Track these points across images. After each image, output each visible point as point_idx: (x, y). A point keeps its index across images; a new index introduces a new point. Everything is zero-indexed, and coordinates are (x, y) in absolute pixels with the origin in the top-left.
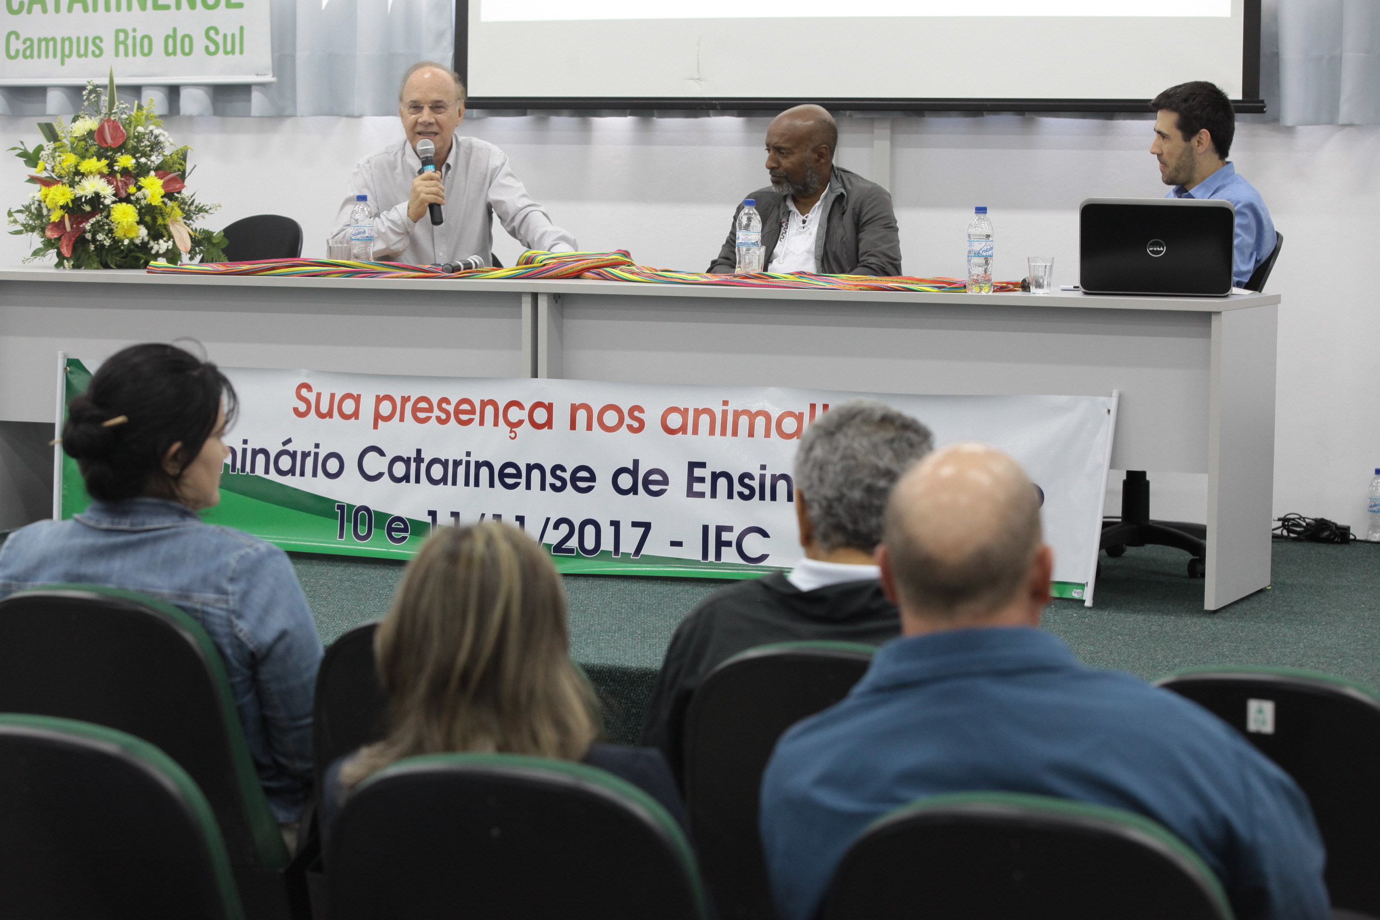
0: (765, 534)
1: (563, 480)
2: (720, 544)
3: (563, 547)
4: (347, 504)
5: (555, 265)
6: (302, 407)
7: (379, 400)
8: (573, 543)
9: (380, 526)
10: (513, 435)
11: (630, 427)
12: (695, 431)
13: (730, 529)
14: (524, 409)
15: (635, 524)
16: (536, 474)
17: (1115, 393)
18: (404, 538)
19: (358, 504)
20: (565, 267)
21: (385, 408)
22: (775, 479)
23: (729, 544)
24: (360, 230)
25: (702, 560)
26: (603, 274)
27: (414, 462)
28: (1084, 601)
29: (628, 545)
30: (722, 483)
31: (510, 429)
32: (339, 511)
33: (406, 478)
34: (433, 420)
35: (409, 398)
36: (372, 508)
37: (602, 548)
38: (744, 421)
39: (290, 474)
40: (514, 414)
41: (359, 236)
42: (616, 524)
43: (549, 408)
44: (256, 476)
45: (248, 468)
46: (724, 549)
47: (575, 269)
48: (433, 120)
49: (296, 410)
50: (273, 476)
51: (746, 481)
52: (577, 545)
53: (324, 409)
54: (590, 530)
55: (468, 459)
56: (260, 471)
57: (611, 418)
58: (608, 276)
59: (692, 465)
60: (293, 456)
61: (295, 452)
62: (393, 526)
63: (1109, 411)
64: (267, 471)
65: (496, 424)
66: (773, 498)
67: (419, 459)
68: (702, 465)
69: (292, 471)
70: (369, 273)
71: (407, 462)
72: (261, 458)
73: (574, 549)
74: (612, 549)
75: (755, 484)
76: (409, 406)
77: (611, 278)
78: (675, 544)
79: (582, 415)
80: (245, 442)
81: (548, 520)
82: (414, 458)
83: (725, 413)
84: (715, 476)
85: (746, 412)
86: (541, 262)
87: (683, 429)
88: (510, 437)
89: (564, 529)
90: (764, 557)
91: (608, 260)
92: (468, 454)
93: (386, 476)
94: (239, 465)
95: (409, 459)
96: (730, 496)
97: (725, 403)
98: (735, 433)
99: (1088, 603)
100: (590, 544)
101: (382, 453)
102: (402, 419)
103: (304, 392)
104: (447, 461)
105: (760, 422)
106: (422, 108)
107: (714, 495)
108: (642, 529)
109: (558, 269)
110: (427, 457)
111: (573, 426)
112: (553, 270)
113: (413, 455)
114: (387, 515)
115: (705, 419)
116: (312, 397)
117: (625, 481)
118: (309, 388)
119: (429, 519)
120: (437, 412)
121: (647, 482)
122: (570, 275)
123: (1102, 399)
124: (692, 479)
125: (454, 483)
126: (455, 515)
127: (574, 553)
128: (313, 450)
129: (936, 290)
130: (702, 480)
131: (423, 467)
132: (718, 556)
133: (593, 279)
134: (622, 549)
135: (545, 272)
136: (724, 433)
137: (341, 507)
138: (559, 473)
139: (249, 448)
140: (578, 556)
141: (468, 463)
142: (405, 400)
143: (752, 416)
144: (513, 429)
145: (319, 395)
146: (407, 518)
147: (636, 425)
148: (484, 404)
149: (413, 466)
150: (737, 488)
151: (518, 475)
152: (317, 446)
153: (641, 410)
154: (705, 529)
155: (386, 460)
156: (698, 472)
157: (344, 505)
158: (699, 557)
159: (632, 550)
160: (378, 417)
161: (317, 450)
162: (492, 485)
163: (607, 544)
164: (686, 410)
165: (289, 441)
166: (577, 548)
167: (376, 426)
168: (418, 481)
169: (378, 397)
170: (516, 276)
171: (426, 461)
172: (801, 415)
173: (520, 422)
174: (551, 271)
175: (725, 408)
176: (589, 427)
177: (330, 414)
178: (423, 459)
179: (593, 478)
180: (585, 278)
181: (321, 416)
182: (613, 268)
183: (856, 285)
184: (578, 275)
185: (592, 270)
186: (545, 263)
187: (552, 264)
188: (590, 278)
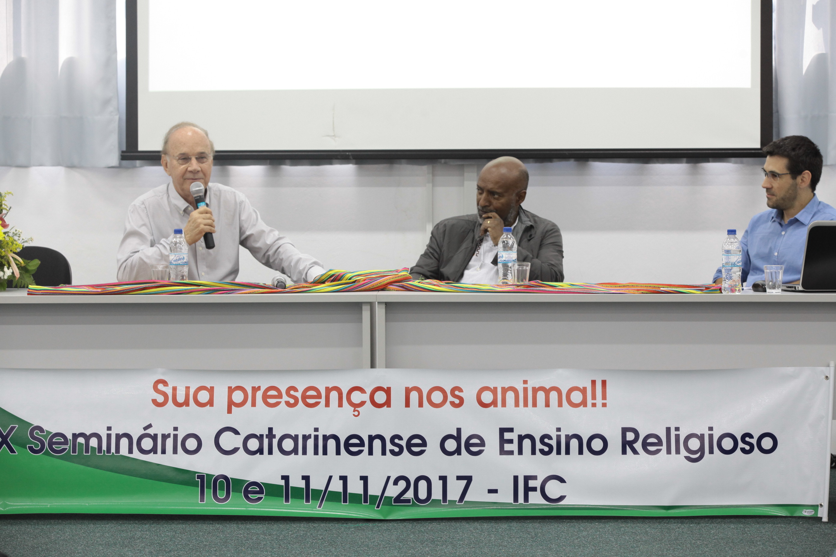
0: (562, 480)
1: (401, 447)
2: (528, 489)
3: (402, 498)
4: (206, 474)
5: (366, 281)
6: (160, 399)
7: (231, 390)
8: (410, 495)
9: (237, 490)
10: (356, 413)
11: (453, 404)
12: (504, 405)
13: (535, 478)
14: (366, 393)
15: (459, 478)
16: (377, 443)
17: (832, 364)
18: (260, 499)
19: (216, 473)
20: (376, 282)
21: (238, 397)
22: (568, 438)
23: (534, 489)
24: (181, 257)
25: (514, 503)
26: (407, 286)
27: (266, 438)
28: (821, 518)
29: (454, 494)
30: (527, 443)
31: (353, 408)
32: (199, 480)
33: (260, 451)
34: (283, 404)
35: (259, 388)
36: (229, 476)
37: (433, 497)
38: (541, 395)
39: (153, 452)
40: (356, 397)
41: (179, 262)
42: (444, 479)
43: (388, 391)
44: (121, 455)
45: (113, 450)
46: (531, 494)
47: (382, 283)
48: (199, 169)
49: (154, 402)
50: (136, 454)
51: (546, 440)
52: (413, 497)
53: (181, 399)
54: (423, 484)
55: (316, 433)
56: (124, 450)
57: (437, 397)
58: (413, 288)
59: (502, 431)
60: (154, 438)
61: (156, 435)
62: (249, 489)
63: (827, 377)
64: (131, 451)
65: (340, 405)
66: (568, 452)
67: (271, 434)
68: (511, 430)
69: (154, 450)
70: (225, 290)
71: (260, 438)
72: (124, 442)
73: (410, 499)
74: (440, 497)
75: (553, 443)
76: (259, 394)
77: (416, 289)
78: (490, 491)
79: (414, 396)
80: (109, 428)
81: (389, 478)
82: (266, 435)
83: (525, 390)
84: (521, 438)
85: (542, 389)
86: (350, 279)
87: (494, 403)
88: (354, 415)
89: (402, 484)
90: (562, 498)
91: (402, 276)
92: (316, 430)
93: (242, 450)
94: (104, 447)
95: (262, 436)
96: (533, 452)
97: (525, 382)
98: (535, 405)
99: (825, 519)
100: (422, 495)
101: (236, 432)
102: (254, 404)
103: (161, 387)
104: (297, 436)
105: (554, 395)
106: (190, 159)
107: (520, 452)
108: (464, 482)
109: (371, 284)
110: (278, 433)
111: (407, 405)
112: (367, 284)
113: (266, 432)
114: (243, 481)
115: (510, 395)
116: (169, 390)
117: (451, 445)
118: (165, 383)
119: (282, 483)
120: (285, 398)
121: (468, 445)
122: (378, 288)
123: (823, 368)
124: (503, 441)
125: (305, 452)
126: (306, 478)
127: (410, 503)
128: (172, 433)
129: (699, 292)
130: (511, 441)
131: (275, 442)
132: (526, 499)
133: (397, 291)
134: (449, 498)
135: (362, 286)
136: (526, 405)
137: (201, 477)
138: (397, 441)
139: (113, 433)
140: (414, 505)
141: (316, 437)
142: (255, 390)
143: (547, 392)
144: (356, 409)
145: (175, 389)
146: (261, 483)
147: (457, 401)
148: (328, 390)
149: (266, 441)
150: (539, 446)
151: (362, 444)
152: (176, 429)
153: (461, 390)
154: (516, 478)
155: (241, 439)
156: (507, 436)
157: (204, 475)
158: (511, 500)
159: (457, 498)
160: (231, 404)
161: (176, 432)
162: (338, 453)
163: (437, 494)
164: (496, 388)
165: (150, 426)
166: (412, 498)
167: (229, 411)
168: (270, 452)
169: (230, 388)
170: (341, 289)
171: (278, 437)
172: (585, 389)
173: (363, 403)
174: (366, 285)
175: (525, 386)
176: (421, 405)
177: (186, 403)
178: (275, 435)
179: (424, 443)
180: (389, 290)
181: (179, 405)
182: (413, 282)
183: (638, 290)
184: (384, 288)
185: (394, 283)
186: (355, 280)
187: (362, 280)
188: (394, 290)
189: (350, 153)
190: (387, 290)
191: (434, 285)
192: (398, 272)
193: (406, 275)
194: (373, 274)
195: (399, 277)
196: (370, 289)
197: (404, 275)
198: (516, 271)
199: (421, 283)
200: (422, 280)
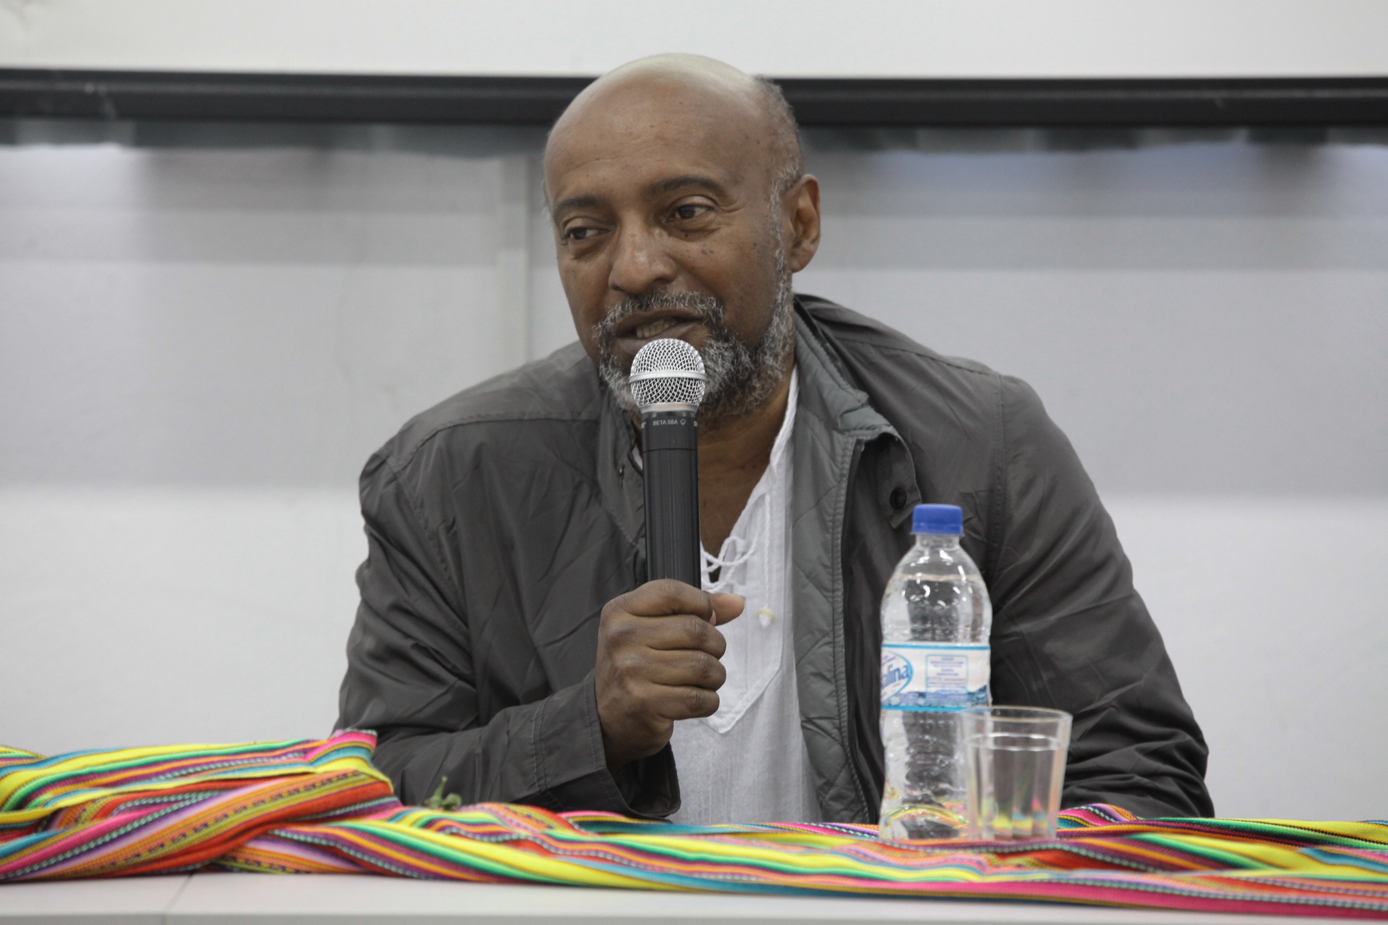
5: (111, 820)
20: (174, 821)
26: (358, 847)
47: (214, 830)
58: (391, 861)
77: (407, 866)
86: (22, 803)
91: (330, 780)
112: (119, 838)
122: (188, 858)
133: (297, 872)
135: (90, 851)
174: (112, 841)
180: (253, 868)
182: (391, 819)
184: (223, 857)
185: (281, 828)
186: (50, 809)
187: (92, 809)
188: (284, 869)
189: (103, 88)
190: (242, 871)
191: (517, 843)
192: (312, 756)
193: (356, 773)
194: (157, 774)
195: (314, 786)
196: (136, 865)
197: (345, 776)
198: (986, 761)
199: (441, 830)
200: (448, 808)
